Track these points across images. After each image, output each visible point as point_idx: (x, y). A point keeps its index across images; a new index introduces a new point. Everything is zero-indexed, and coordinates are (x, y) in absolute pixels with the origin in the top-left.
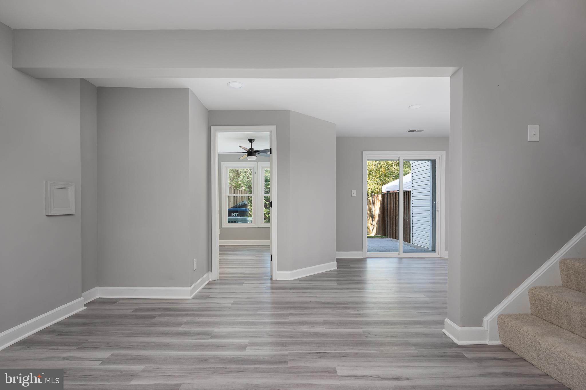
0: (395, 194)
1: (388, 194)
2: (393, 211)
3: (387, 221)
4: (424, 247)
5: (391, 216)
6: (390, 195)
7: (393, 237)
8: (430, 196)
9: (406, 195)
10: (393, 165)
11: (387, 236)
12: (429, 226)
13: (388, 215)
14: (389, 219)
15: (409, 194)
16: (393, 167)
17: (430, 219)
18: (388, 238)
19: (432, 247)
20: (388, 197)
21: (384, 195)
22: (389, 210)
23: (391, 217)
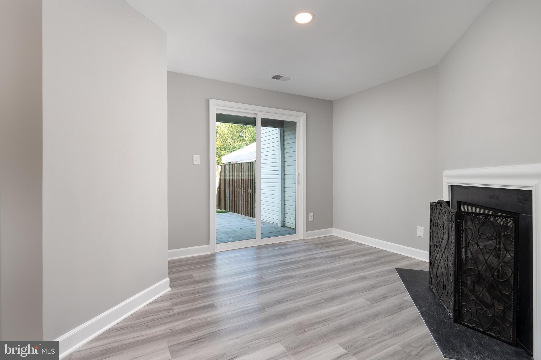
0: (237, 165)
1: (229, 165)
2: (235, 183)
3: (229, 194)
4: (272, 223)
5: (233, 188)
6: (232, 166)
7: (235, 212)
8: (278, 167)
9: (250, 166)
10: (228, 139)
11: (229, 210)
12: (278, 200)
13: (230, 188)
14: (230, 192)
15: (253, 165)
16: (228, 140)
17: (278, 192)
18: (230, 213)
19: (281, 223)
20: (230, 168)
21: (224, 166)
22: (230, 182)
23: (233, 190)
